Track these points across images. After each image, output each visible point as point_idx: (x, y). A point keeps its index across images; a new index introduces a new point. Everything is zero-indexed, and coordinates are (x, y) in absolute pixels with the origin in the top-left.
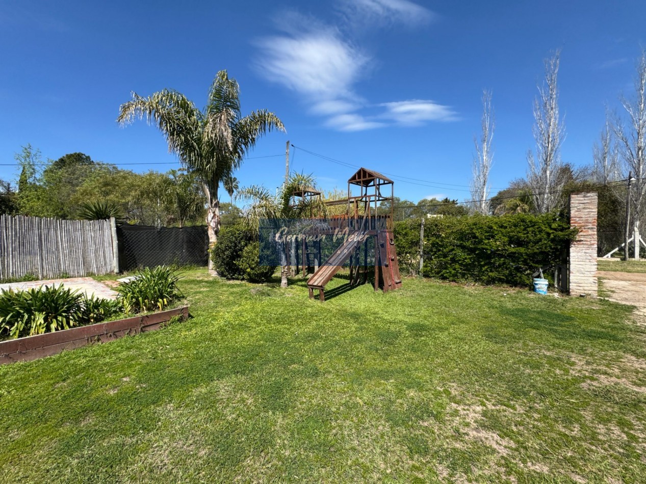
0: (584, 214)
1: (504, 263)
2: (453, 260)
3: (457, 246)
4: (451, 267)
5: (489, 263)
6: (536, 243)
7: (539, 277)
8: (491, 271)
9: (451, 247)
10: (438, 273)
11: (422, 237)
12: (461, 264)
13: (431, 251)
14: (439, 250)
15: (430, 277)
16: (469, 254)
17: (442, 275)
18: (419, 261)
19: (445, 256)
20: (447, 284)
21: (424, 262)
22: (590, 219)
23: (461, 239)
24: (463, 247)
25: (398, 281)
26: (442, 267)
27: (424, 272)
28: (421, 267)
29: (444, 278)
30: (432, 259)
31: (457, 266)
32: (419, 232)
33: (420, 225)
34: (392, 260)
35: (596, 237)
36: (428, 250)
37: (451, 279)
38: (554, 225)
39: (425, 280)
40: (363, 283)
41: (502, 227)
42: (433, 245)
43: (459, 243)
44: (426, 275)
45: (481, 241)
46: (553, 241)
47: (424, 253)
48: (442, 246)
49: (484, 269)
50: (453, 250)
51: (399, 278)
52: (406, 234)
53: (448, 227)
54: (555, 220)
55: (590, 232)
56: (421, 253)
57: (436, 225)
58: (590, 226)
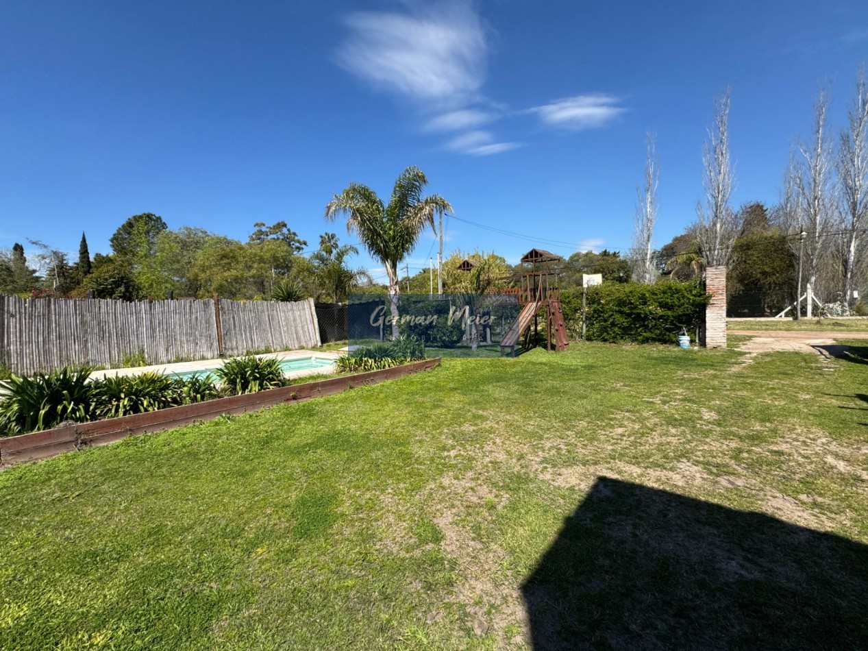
0: (716, 283)
1: (656, 325)
2: (613, 324)
3: (616, 311)
4: (611, 330)
5: (644, 325)
6: (679, 307)
7: (684, 334)
8: (645, 332)
9: (611, 313)
10: (599, 336)
11: (584, 304)
12: (619, 328)
13: (593, 317)
14: (600, 316)
15: (592, 340)
16: (626, 318)
17: (603, 338)
18: (582, 327)
19: (605, 321)
20: (607, 345)
21: (587, 327)
22: (721, 287)
23: (619, 305)
24: (621, 312)
25: (566, 343)
26: (604, 330)
27: (587, 336)
28: (584, 331)
29: (605, 340)
30: (594, 324)
31: (616, 329)
32: (581, 300)
33: (582, 294)
34: (561, 326)
35: (725, 301)
36: (589, 316)
37: (611, 340)
38: (694, 292)
39: (588, 343)
40: (535, 347)
41: (654, 294)
42: (595, 311)
43: (617, 309)
44: (589, 339)
45: (636, 307)
46: (692, 305)
47: (586, 319)
48: (602, 312)
49: (639, 330)
50: (612, 315)
51: (567, 341)
52: (569, 302)
53: (608, 295)
54: (696, 287)
55: (721, 297)
56: (584, 319)
57: (597, 294)
58: (720, 292)
